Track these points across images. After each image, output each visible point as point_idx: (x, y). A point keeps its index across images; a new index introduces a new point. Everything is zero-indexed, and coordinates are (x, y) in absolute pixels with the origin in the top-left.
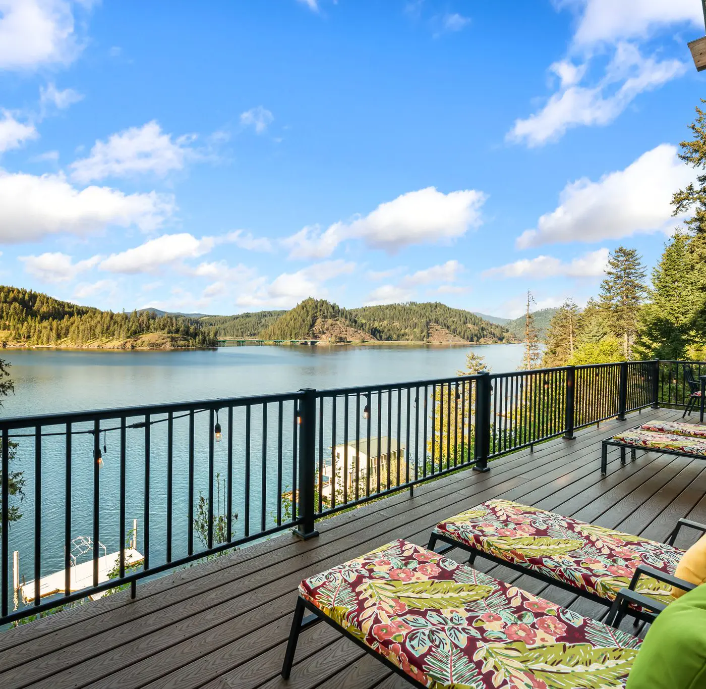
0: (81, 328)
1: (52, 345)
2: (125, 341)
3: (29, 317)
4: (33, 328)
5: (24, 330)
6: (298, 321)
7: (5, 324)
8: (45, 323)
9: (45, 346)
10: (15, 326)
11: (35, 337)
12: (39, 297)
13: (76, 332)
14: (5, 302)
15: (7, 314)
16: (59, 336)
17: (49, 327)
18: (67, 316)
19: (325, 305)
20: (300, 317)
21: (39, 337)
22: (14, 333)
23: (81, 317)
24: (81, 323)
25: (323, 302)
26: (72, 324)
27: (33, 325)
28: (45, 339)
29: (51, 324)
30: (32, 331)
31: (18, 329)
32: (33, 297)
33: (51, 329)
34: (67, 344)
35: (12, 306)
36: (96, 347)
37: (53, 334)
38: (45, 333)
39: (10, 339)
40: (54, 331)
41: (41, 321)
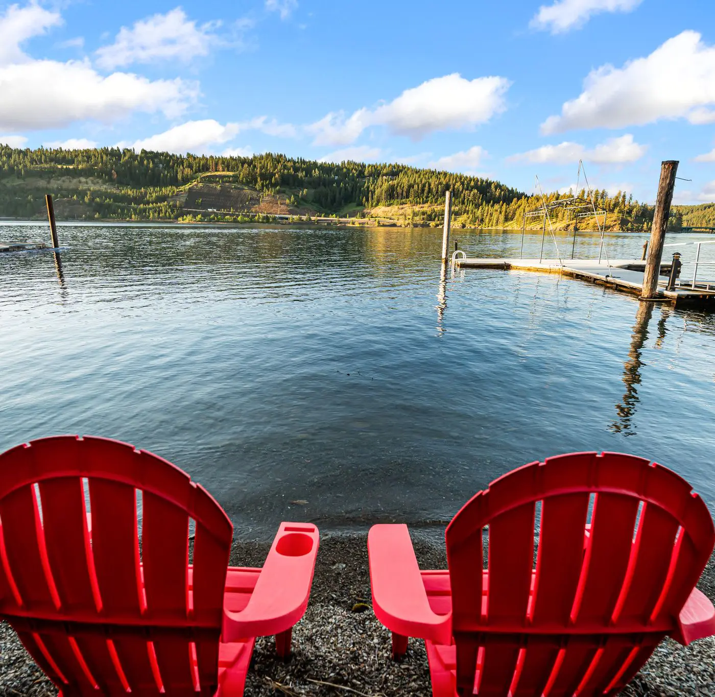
0: (527, 209)
1: (500, 227)
2: (568, 223)
3: (484, 203)
4: (486, 212)
5: (479, 213)
7: (465, 210)
8: (497, 207)
9: (494, 228)
10: (472, 211)
11: (487, 220)
12: (493, 184)
13: (522, 214)
14: (467, 189)
15: (467, 201)
16: (507, 219)
17: (499, 210)
18: (515, 199)
21: (490, 220)
22: (471, 216)
23: (528, 200)
24: (528, 205)
26: (519, 206)
27: (487, 208)
28: (495, 222)
29: (501, 208)
30: (485, 215)
31: (475, 213)
32: (489, 184)
33: (501, 213)
34: (512, 226)
35: (472, 193)
36: (538, 229)
37: (502, 217)
38: (495, 216)
39: (468, 221)
40: (503, 213)
41: (492, 206)
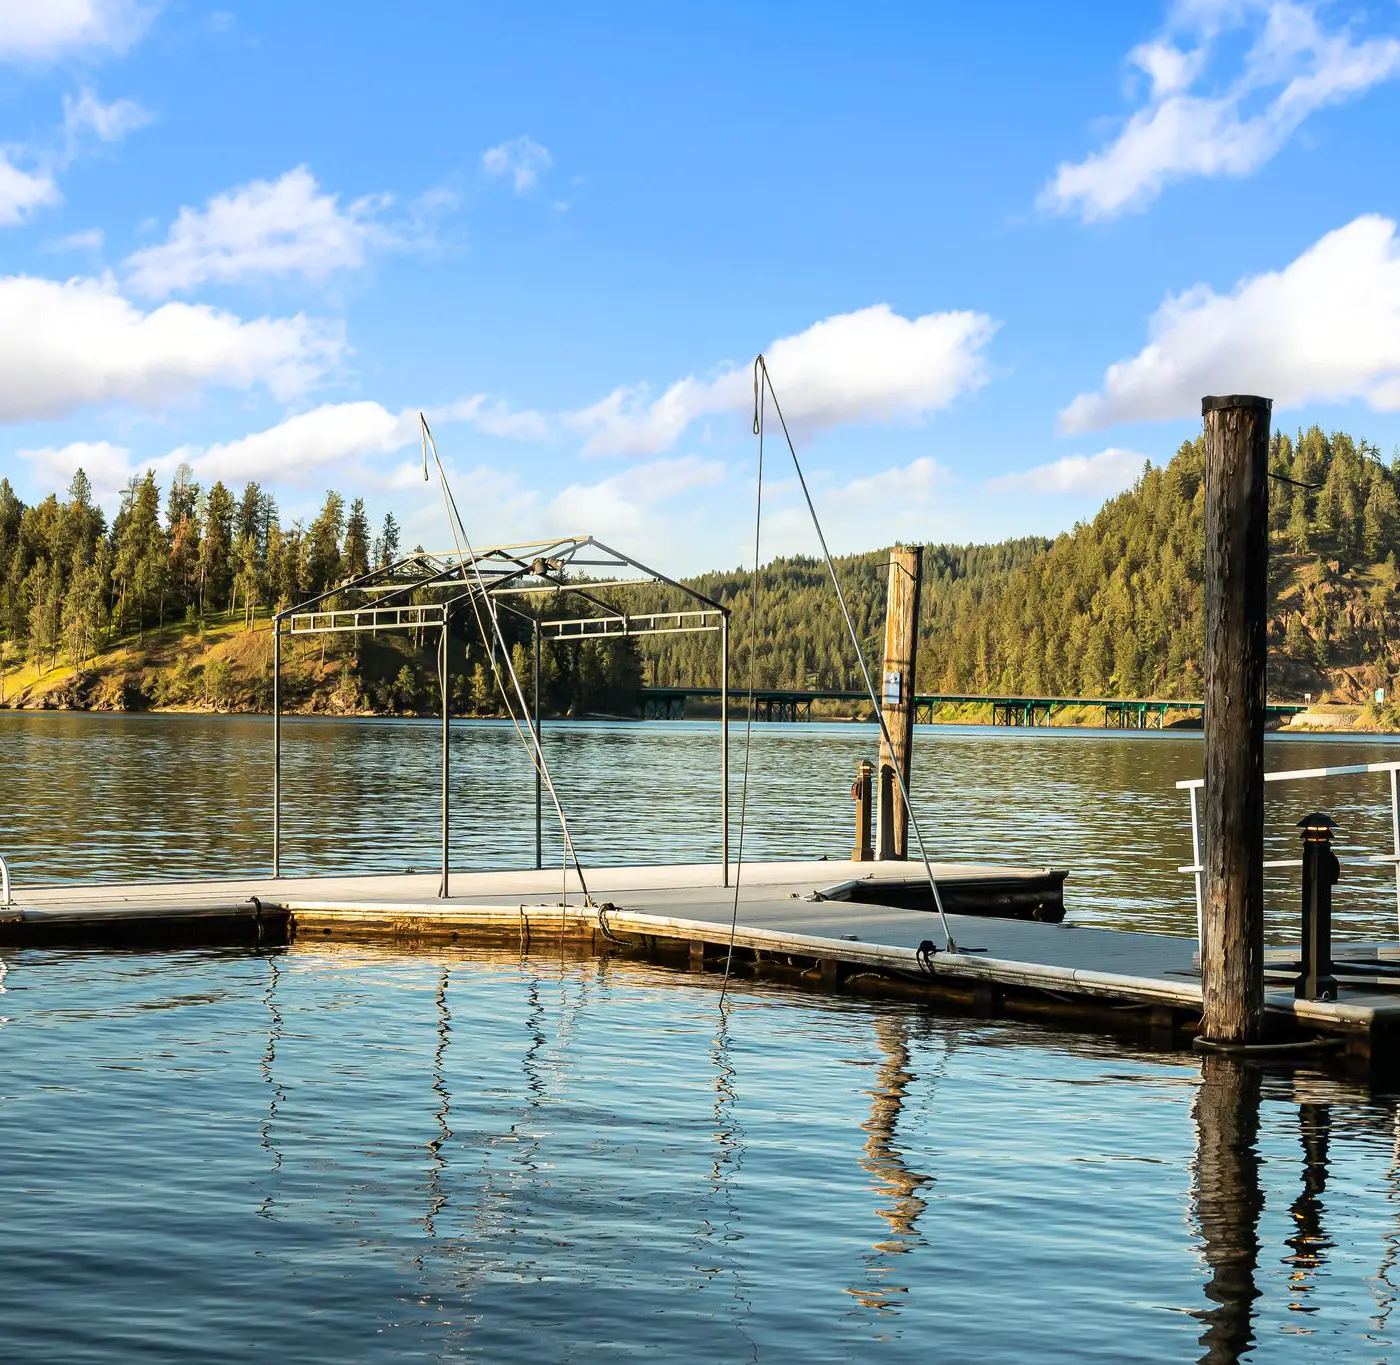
6: (1157, 577)
19: (1338, 466)
20: (1167, 552)
25: (1327, 450)
